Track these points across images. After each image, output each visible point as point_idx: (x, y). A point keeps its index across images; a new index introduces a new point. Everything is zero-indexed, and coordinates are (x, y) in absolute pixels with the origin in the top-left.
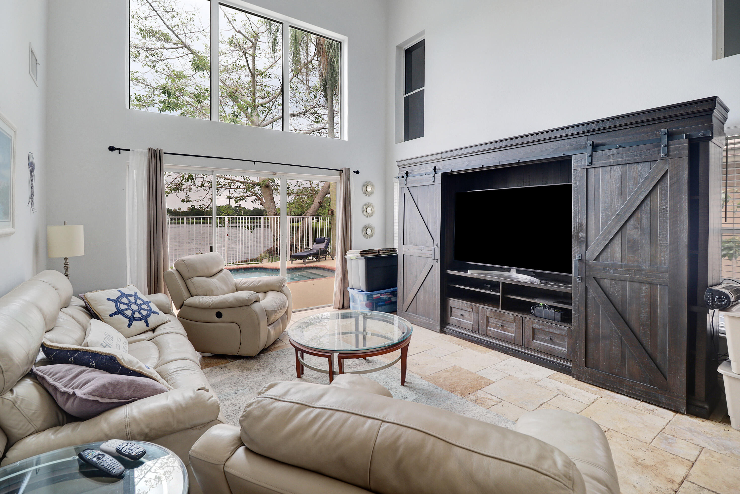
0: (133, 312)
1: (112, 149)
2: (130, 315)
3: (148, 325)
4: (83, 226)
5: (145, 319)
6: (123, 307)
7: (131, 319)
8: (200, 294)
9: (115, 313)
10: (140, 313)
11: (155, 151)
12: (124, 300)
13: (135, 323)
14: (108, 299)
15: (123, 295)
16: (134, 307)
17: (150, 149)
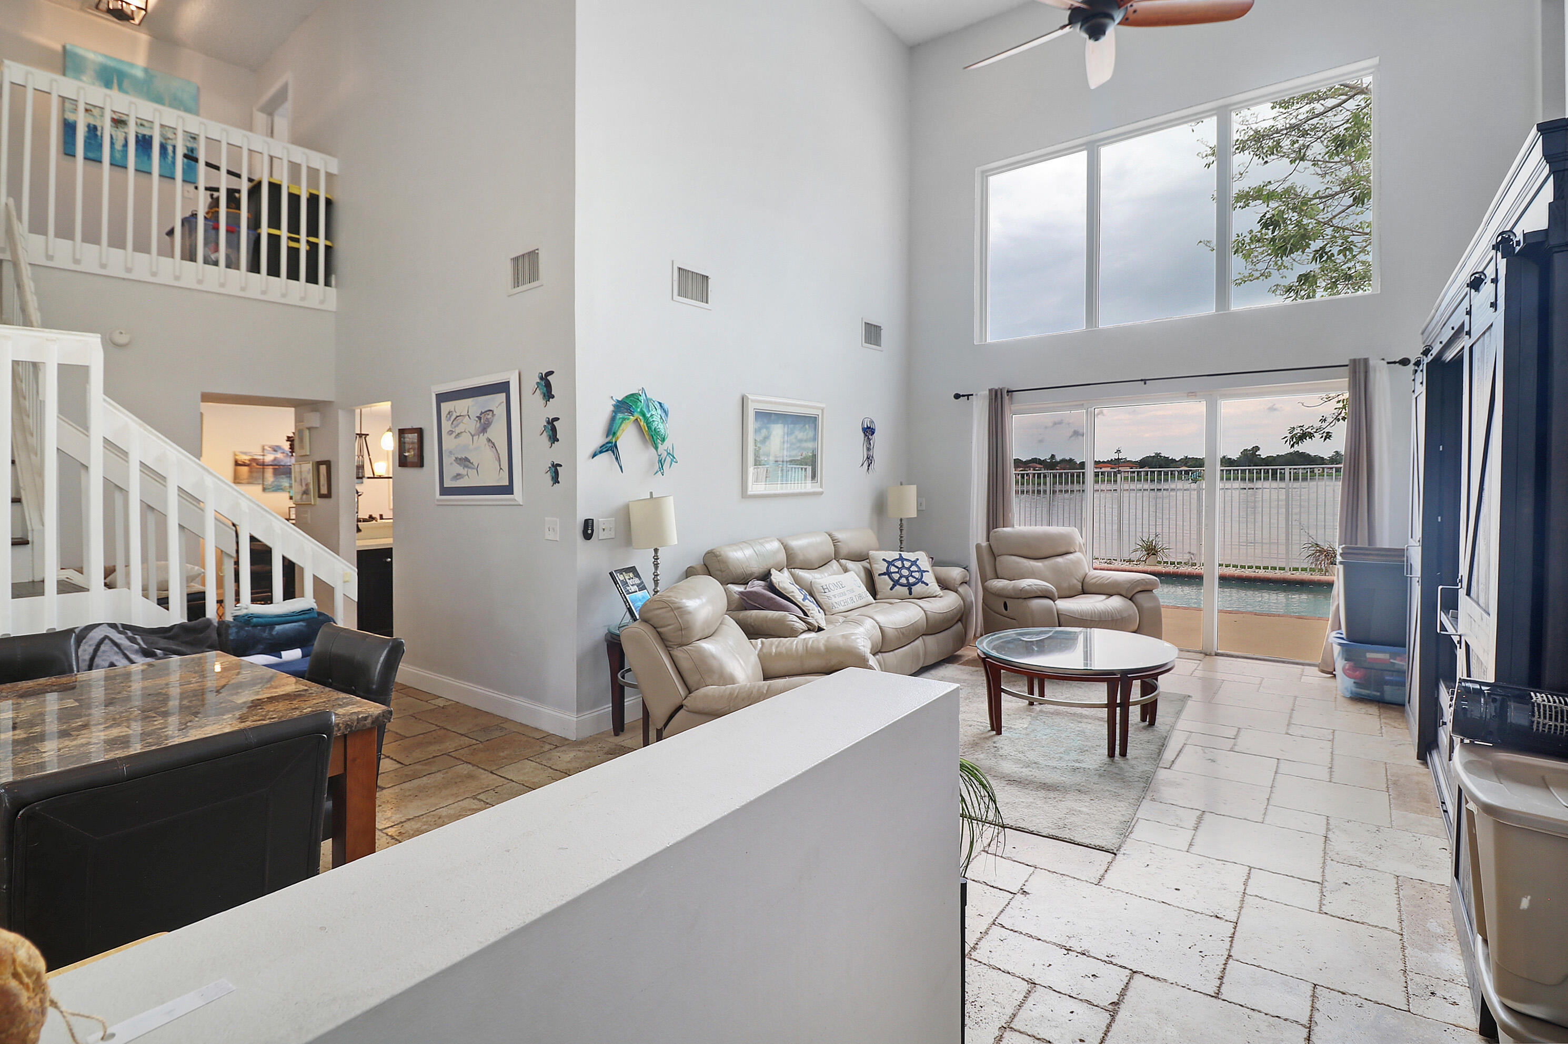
0: (901, 577)
1: (957, 396)
2: (897, 578)
3: (910, 593)
4: (915, 486)
5: (910, 586)
6: (893, 569)
7: (896, 583)
8: (1005, 577)
9: (884, 574)
10: (907, 579)
11: (996, 391)
12: (899, 564)
13: (898, 587)
14: (884, 560)
15: (901, 559)
16: (905, 572)
17: (990, 390)
